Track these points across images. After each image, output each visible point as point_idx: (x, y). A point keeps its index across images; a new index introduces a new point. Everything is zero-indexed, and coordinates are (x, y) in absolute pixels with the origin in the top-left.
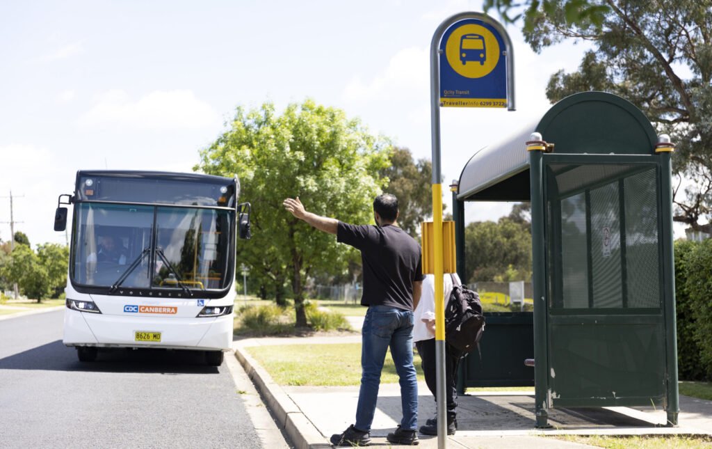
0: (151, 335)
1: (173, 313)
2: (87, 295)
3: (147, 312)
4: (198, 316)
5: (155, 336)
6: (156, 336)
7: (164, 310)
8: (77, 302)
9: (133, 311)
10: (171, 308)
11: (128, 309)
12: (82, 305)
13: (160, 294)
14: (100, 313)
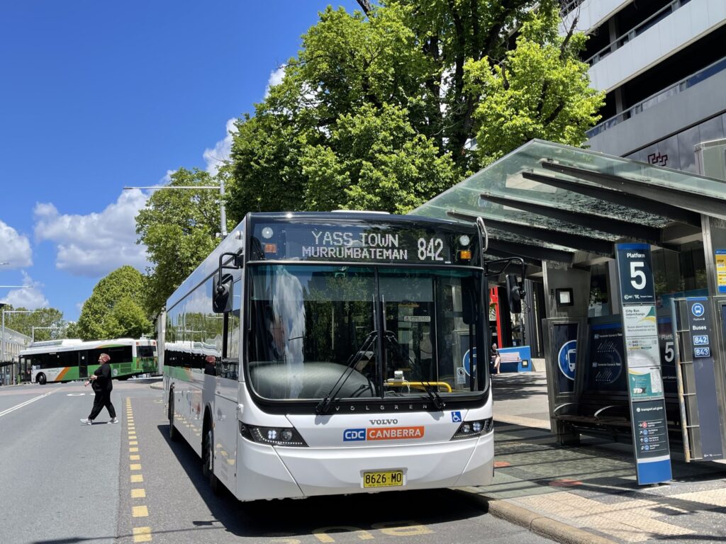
0: (388, 476)
1: (418, 436)
2: (282, 417)
3: (379, 438)
4: (453, 439)
5: (393, 477)
6: (397, 475)
7: (405, 432)
8: (265, 430)
9: (358, 439)
10: (415, 428)
11: (349, 435)
12: (272, 434)
13: (396, 407)
14: (305, 444)
